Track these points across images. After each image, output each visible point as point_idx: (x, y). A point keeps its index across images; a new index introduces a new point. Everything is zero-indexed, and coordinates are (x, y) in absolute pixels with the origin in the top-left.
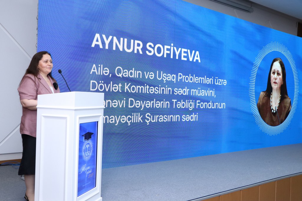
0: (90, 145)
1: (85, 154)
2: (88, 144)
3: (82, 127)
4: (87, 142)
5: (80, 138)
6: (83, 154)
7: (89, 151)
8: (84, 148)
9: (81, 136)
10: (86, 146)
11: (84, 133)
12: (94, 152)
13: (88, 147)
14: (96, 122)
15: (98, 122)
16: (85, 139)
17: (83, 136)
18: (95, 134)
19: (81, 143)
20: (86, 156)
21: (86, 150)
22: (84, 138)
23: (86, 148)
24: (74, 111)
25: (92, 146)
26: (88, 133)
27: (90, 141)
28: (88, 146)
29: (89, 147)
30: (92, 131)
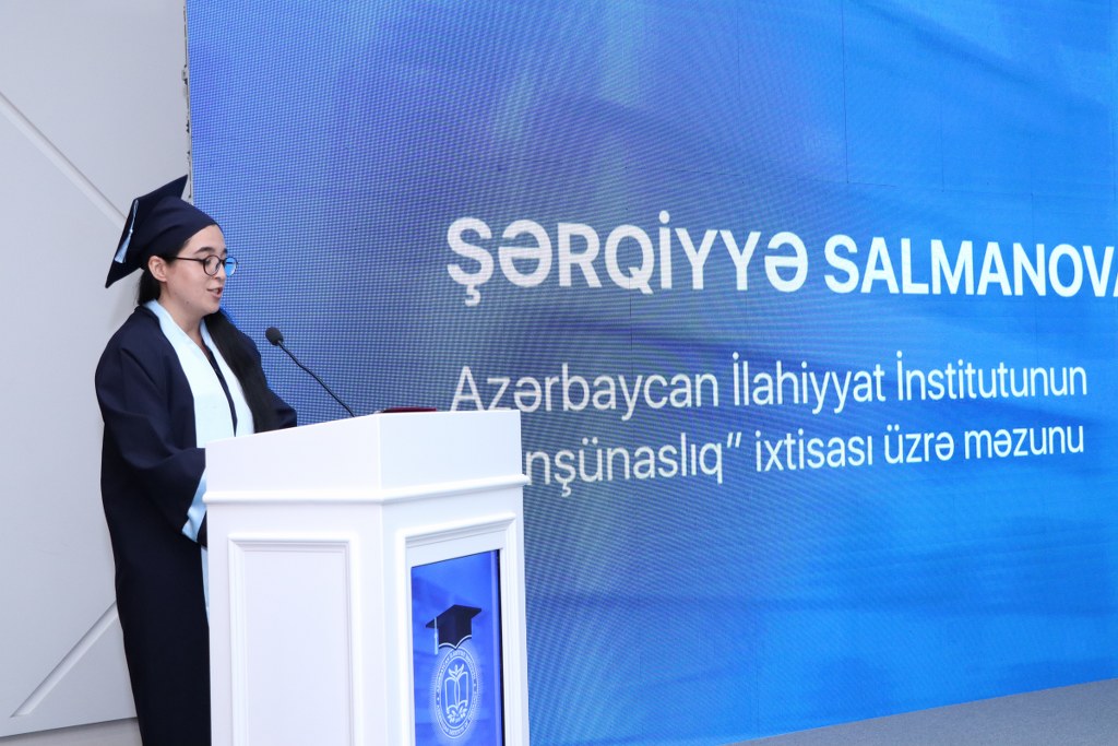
0: (466, 669)
1: (446, 715)
2: (460, 662)
4: (451, 654)
5: (416, 635)
6: (437, 714)
7: (463, 697)
8: (437, 685)
9: (420, 627)
10: (447, 675)
11: (435, 614)
12: (486, 700)
13: (456, 680)
14: (489, 552)
16: (440, 642)
17: (430, 625)
18: (490, 613)
19: (423, 664)
20: (452, 724)
21: (447, 697)
22: (436, 636)
23: (451, 684)
25: (475, 673)
26: (456, 608)
27: (465, 651)
28: (456, 675)
29: (463, 679)
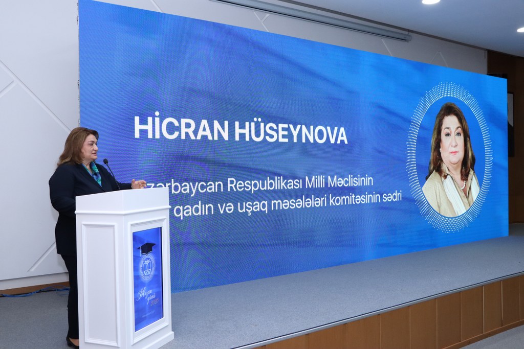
0: (150, 261)
1: (144, 273)
2: (148, 259)
3: (136, 237)
4: (145, 256)
5: (134, 251)
6: (141, 273)
7: (149, 269)
8: (141, 265)
9: (135, 249)
10: (144, 262)
11: (140, 246)
12: (157, 269)
13: (147, 264)
15: (161, 228)
16: (142, 253)
17: (139, 248)
18: (158, 245)
19: (136, 259)
20: (146, 276)
21: (144, 268)
22: (141, 251)
23: (145, 265)
24: (123, 216)
25: (153, 262)
26: (147, 244)
27: (150, 256)
28: (147, 262)
29: (149, 263)
30: (152, 241)
